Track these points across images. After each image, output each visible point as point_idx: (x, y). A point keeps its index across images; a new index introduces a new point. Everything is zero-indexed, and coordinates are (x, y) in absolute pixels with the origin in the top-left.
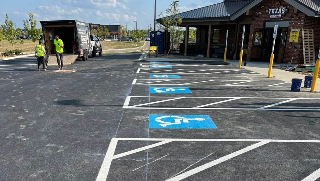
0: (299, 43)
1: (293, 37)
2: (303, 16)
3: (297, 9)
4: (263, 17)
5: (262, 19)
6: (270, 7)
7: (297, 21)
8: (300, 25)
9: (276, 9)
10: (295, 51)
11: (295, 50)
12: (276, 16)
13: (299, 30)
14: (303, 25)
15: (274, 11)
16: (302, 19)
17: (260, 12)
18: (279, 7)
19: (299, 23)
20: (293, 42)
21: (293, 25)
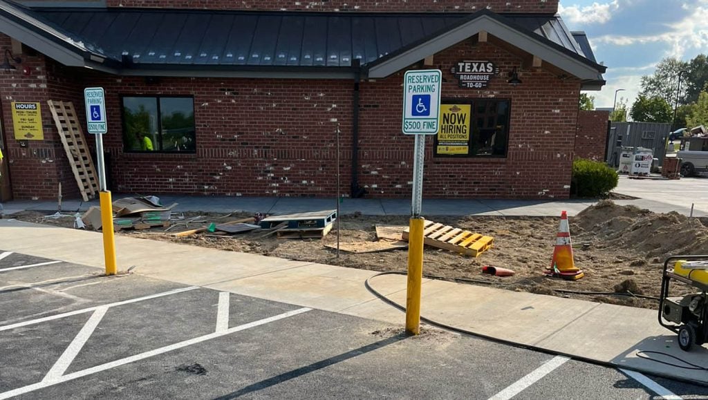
0: (49, 142)
1: (23, 124)
2: (38, 65)
7: (22, 77)
8: (35, 89)
10: (44, 165)
11: (44, 162)
13: (38, 104)
14: (45, 90)
16: (39, 73)
19: (33, 86)
20: (29, 139)
21: (12, 89)
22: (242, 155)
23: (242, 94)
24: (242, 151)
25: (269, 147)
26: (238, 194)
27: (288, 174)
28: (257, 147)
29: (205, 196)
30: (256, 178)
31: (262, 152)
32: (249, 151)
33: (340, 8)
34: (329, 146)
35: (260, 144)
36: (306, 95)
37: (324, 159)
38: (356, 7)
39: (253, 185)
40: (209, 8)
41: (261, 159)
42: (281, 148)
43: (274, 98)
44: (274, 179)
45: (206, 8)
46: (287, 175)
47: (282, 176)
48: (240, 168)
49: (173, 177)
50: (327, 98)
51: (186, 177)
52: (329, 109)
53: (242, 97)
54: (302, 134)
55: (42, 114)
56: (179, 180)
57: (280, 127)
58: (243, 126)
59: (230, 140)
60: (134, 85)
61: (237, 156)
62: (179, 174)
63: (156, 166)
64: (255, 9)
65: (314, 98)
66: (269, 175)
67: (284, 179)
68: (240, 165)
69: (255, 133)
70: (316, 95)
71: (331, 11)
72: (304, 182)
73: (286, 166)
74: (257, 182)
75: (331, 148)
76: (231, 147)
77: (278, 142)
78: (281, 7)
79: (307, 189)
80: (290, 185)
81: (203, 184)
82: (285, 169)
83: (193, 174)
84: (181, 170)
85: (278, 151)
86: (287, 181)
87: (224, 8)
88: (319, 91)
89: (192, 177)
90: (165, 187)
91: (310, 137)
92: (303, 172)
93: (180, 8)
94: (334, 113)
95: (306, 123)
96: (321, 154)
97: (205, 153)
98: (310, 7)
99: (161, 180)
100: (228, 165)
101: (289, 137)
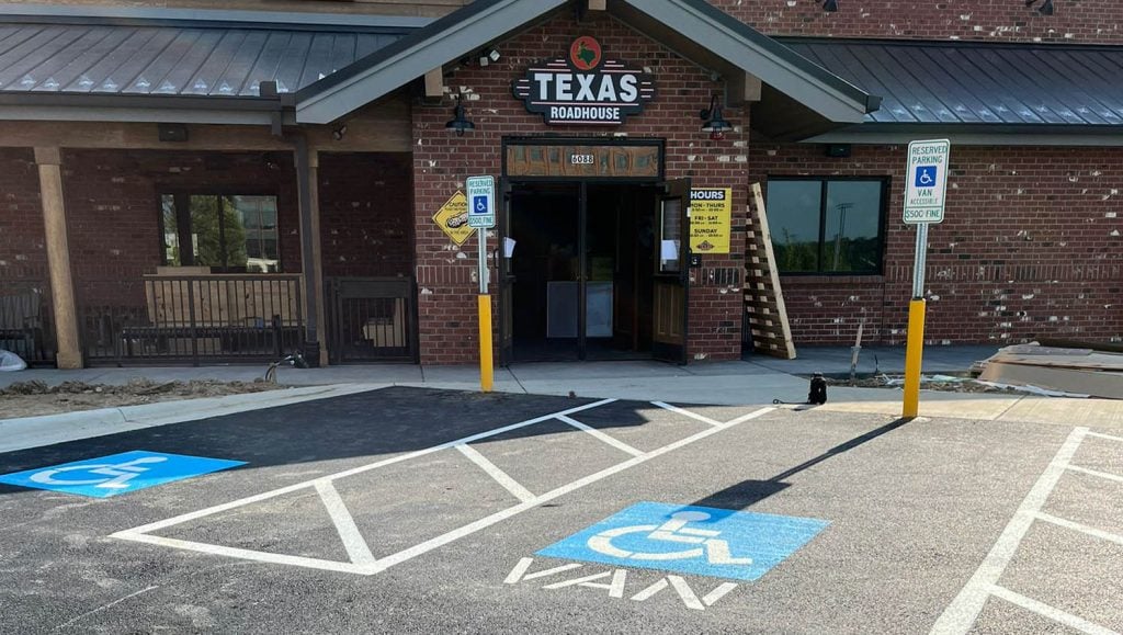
0: (737, 257)
1: (698, 227)
2: (739, 123)
3: (763, 82)
4: (494, 120)
5: (486, 127)
6: (542, 65)
7: (707, 144)
8: (727, 165)
9: (580, 77)
10: (723, 297)
11: (724, 292)
12: (586, 113)
13: (729, 191)
14: (743, 165)
15: (568, 87)
16: (737, 137)
17: (467, 84)
18: (601, 65)
19: (724, 159)
20: (706, 252)
21: (687, 165)
22: (960, 276)
23: (969, 173)
24: (960, 269)
25: (1003, 262)
26: (944, 342)
27: (1029, 307)
28: (983, 263)
29: (891, 346)
30: (977, 314)
31: (992, 271)
32: (971, 269)
33: (1044, 36)
34: (1100, 257)
35: (990, 256)
36: (1072, 174)
37: (1089, 279)
38: (1068, 36)
39: (971, 325)
40: (836, 35)
41: (988, 282)
42: (1022, 262)
43: (1020, 179)
44: (1006, 315)
45: (830, 35)
46: (1026, 308)
47: (1018, 309)
48: (952, 297)
49: (841, 315)
50: (1104, 180)
51: (863, 315)
52: (1106, 198)
53: (970, 179)
54: (1058, 239)
55: (733, 208)
56: (850, 321)
57: (1025, 228)
58: (966, 227)
59: (942, 251)
60: (796, 160)
61: (951, 277)
62: (853, 310)
63: (814, 298)
64: (910, 37)
65: (1084, 179)
66: (998, 309)
67: (1022, 314)
68: (953, 292)
69: (983, 239)
70: (1088, 173)
71: (1029, 41)
72: (1054, 318)
73: (1027, 293)
74: (978, 320)
75: (1102, 261)
76: (941, 263)
77: (1018, 253)
78: (950, 34)
79: (1056, 330)
80: (1029, 324)
81: (890, 327)
82: (1025, 297)
83: (875, 310)
84: (856, 304)
85: (1018, 268)
86: (1026, 319)
87: (860, 35)
88: (1093, 167)
89: (873, 315)
90: (828, 333)
91: (1070, 244)
92: (1053, 302)
93: (790, 34)
94: (1111, 204)
95: (1067, 221)
96: (1085, 272)
97: (900, 274)
98: (996, 34)
99: (820, 321)
100: (934, 294)
101: (1037, 245)
